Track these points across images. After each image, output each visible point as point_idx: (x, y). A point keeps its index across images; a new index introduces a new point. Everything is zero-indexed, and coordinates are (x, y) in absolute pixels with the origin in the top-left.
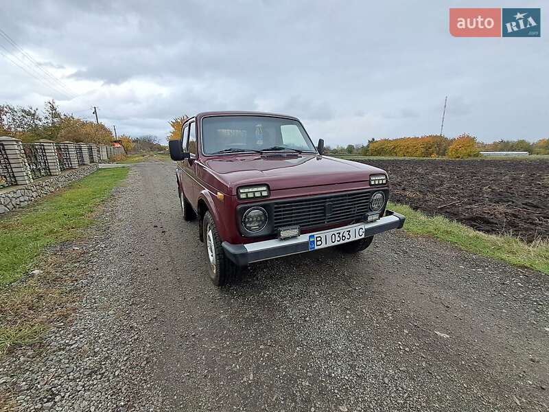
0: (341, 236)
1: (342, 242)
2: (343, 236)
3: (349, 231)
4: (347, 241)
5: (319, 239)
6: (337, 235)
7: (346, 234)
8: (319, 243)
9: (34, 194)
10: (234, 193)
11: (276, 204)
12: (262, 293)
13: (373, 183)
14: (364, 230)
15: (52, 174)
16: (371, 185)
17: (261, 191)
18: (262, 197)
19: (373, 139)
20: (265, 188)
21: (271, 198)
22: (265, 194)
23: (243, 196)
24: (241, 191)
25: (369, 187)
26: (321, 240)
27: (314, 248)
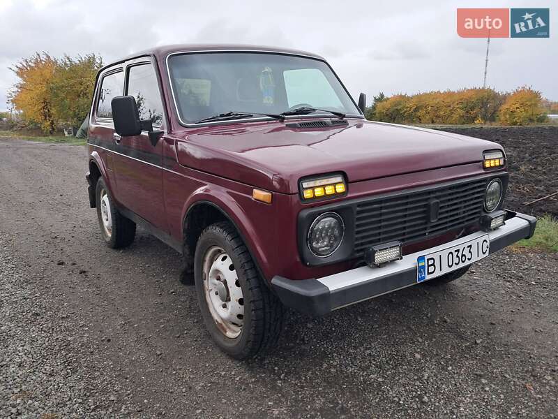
0: (460, 255)
1: (461, 265)
2: (463, 255)
3: (470, 246)
4: (468, 263)
5: (431, 262)
6: (455, 255)
7: (467, 252)
8: (431, 269)
10: (294, 188)
11: (359, 205)
12: (325, 365)
13: (487, 164)
14: (488, 243)
16: (485, 168)
17: (334, 185)
18: (336, 194)
19: (382, 96)
20: (339, 179)
21: (349, 196)
22: (341, 188)
23: (308, 194)
24: (305, 185)
25: (483, 171)
26: (433, 265)
27: (424, 277)
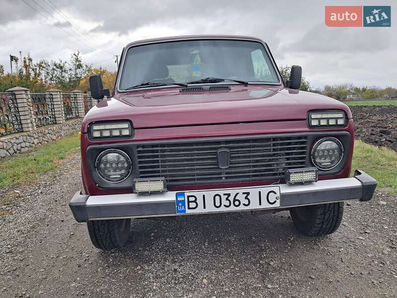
0: (231, 198)
1: (232, 208)
2: (235, 200)
3: (248, 194)
4: (242, 208)
5: (192, 199)
6: (224, 198)
7: (241, 197)
8: (193, 205)
9: (36, 141)
11: (138, 146)
13: (314, 123)
14: (278, 195)
15: (57, 122)
16: (310, 126)
18: (122, 136)
20: (127, 125)
21: (135, 138)
22: (126, 132)
23: (97, 134)
24: (95, 128)
25: (307, 129)
26: (195, 201)
27: (185, 211)
